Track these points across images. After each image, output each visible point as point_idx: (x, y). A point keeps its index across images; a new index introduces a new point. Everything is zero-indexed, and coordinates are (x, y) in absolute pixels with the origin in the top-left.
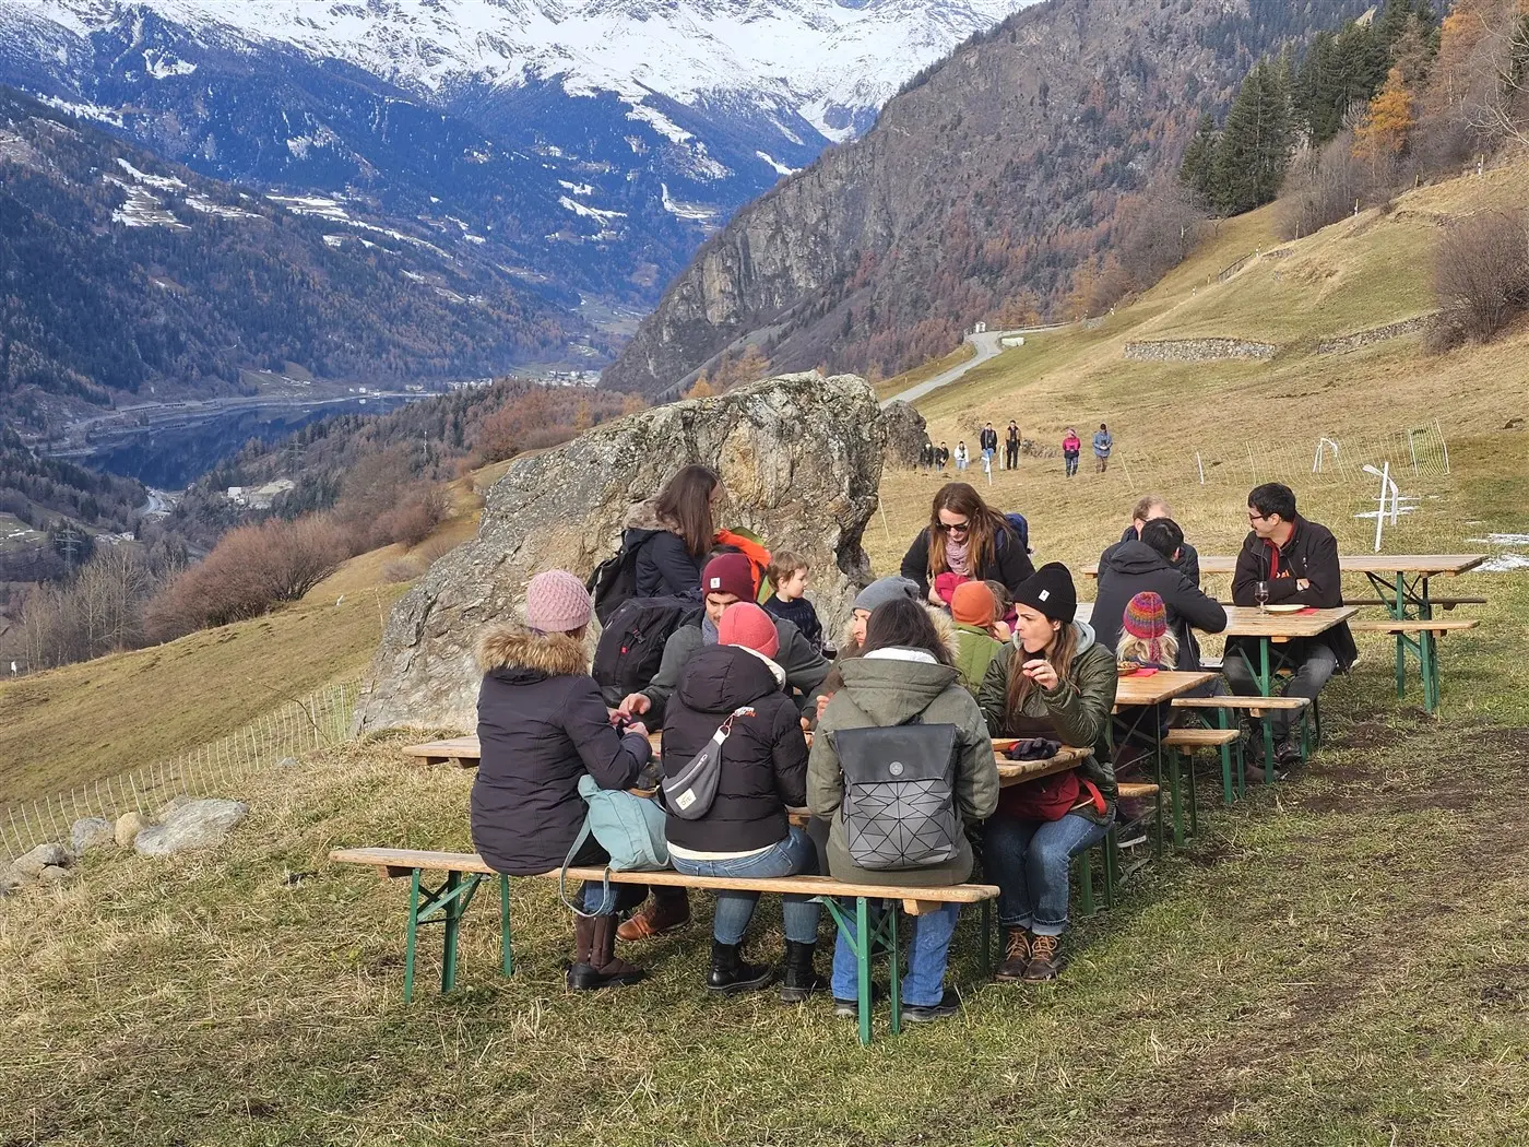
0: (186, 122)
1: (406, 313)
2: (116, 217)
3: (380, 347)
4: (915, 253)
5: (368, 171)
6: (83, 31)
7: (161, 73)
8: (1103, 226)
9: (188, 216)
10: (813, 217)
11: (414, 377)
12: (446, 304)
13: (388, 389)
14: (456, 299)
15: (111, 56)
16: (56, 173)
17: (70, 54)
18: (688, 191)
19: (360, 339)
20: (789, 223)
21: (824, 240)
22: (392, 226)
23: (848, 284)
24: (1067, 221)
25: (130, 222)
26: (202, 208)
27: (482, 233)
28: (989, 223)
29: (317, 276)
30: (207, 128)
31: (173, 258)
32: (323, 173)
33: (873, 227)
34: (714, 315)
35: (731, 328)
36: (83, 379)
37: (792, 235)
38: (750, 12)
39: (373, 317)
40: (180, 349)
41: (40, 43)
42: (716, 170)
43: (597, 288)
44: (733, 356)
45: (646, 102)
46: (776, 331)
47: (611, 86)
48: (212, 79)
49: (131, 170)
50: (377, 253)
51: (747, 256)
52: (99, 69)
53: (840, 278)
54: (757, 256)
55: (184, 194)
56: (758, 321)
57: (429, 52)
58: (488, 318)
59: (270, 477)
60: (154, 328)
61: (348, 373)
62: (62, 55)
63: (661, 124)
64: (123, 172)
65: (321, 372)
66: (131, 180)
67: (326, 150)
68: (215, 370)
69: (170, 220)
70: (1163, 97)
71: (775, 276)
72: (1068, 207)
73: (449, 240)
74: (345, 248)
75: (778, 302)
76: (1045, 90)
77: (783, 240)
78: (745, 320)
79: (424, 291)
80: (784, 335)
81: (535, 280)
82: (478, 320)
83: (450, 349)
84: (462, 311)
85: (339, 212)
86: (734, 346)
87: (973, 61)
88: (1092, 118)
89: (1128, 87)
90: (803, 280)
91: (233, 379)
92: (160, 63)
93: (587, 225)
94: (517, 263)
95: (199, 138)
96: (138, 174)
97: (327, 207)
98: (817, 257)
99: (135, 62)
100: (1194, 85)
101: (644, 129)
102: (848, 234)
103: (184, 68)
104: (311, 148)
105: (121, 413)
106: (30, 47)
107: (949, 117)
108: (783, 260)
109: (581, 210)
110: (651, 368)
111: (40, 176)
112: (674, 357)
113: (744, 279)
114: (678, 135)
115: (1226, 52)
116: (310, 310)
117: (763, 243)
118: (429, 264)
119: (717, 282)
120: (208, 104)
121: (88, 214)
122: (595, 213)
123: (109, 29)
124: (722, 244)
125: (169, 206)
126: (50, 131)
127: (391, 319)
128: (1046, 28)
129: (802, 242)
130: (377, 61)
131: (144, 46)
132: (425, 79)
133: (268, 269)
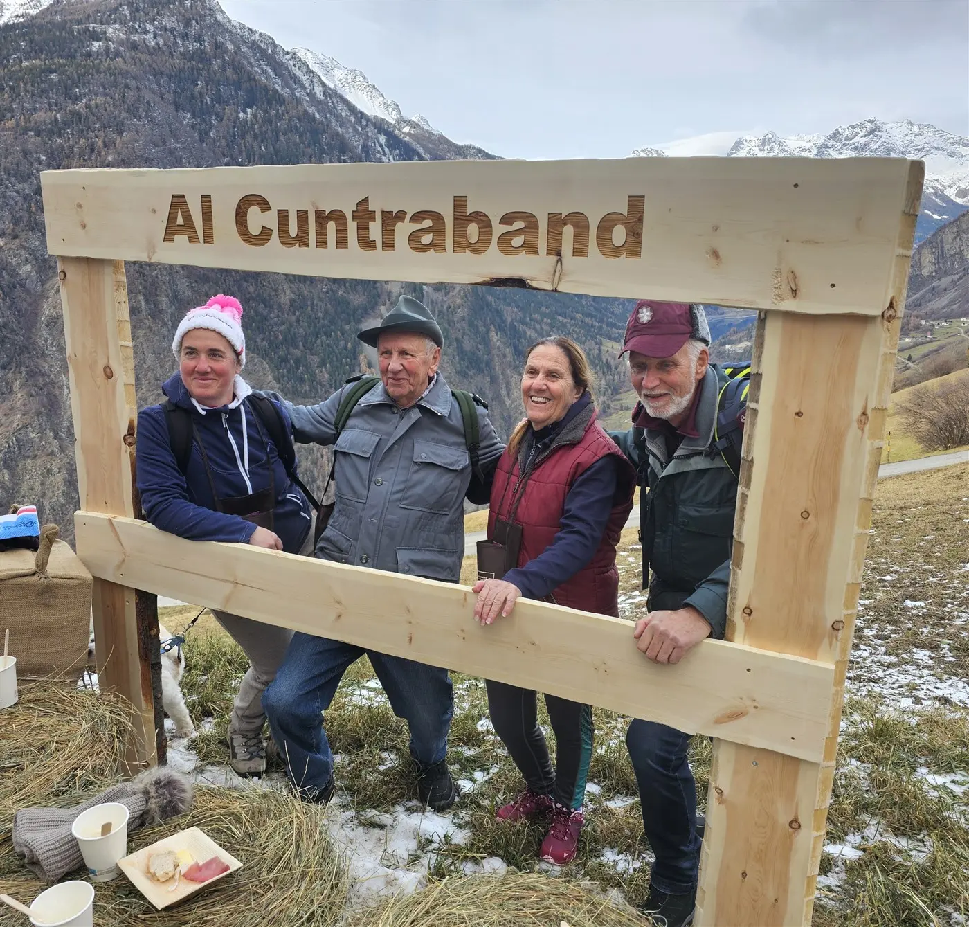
20: (964, 232)
34: (925, 272)
35: (933, 277)
44: (934, 288)
46: (956, 278)
51: (942, 247)
54: (947, 247)
56: (946, 273)
59: (740, 341)
71: (955, 254)
75: (956, 265)
77: (961, 239)
78: (941, 274)
80: (961, 278)
108: (960, 248)
113: (941, 256)
117: (950, 241)
119: (927, 258)
124: (931, 243)
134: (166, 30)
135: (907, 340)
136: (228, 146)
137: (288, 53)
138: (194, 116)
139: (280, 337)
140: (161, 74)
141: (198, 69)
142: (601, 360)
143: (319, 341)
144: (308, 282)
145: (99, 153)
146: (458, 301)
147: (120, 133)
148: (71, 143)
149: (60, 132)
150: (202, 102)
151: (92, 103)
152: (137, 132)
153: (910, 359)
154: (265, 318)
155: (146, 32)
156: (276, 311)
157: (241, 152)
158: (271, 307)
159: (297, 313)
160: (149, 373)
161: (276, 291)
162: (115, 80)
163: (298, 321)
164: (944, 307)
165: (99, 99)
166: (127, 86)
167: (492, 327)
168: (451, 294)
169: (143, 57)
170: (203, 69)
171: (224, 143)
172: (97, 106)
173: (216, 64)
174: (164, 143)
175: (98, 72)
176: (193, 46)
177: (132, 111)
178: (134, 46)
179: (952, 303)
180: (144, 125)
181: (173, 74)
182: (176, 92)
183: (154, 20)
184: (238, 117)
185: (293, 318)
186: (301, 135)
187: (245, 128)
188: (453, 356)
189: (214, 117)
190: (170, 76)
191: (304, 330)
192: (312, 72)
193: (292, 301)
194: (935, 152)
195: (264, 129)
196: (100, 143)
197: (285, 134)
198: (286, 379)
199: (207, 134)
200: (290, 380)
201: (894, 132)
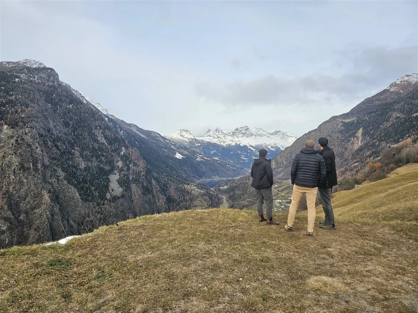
1: (228, 170)
3: (225, 174)
5: (220, 155)
6: (188, 141)
7: (197, 145)
9: (204, 159)
11: (229, 177)
12: (232, 169)
13: (227, 178)
14: (232, 168)
15: (191, 143)
16: (191, 155)
17: (187, 143)
19: (223, 172)
21: (288, 158)
22: (224, 160)
25: (198, 160)
26: (206, 158)
27: (233, 161)
29: (218, 166)
30: (202, 151)
31: (203, 164)
32: (215, 155)
34: (274, 167)
35: (276, 169)
36: (197, 177)
37: (283, 158)
38: (261, 136)
39: (224, 170)
40: (206, 173)
43: (246, 167)
45: (250, 146)
46: (282, 169)
47: (246, 145)
48: (202, 145)
50: (223, 163)
52: (190, 145)
54: (278, 160)
55: (204, 157)
56: (279, 168)
57: (224, 142)
58: (236, 170)
60: (203, 171)
61: (222, 176)
62: (186, 144)
63: (252, 149)
64: (197, 155)
65: (219, 176)
67: (215, 153)
68: (209, 176)
69: (202, 160)
71: (281, 162)
73: (230, 162)
74: (220, 163)
75: (281, 166)
79: (229, 167)
80: (284, 169)
83: (233, 174)
84: (233, 169)
86: (277, 170)
87: (305, 137)
90: (284, 162)
91: (211, 177)
93: (245, 160)
94: (237, 164)
95: (201, 152)
96: (199, 155)
97: (217, 158)
98: (286, 160)
99: (194, 144)
100: (338, 138)
101: (250, 149)
103: (199, 144)
104: (213, 152)
105: (201, 180)
107: (303, 143)
108: (282, 160)
109: (244, 158)
111: (189, 155)
113: (277, 163)
114: (254, 150)
115: (342, 133)
116: (218, 169)
118: (228, 164)
119: (274, 163)
120: (202, 148)
121: (194, 159)
122: (245, 159)
123: (191, 141)
124: (274, 159)
125: (202, 158)
127: (226, 170)
128: (315, 132)
129: (284, 158)
130: (218, 143)
131: (195, 142)
132: (224, 145)
133: (213, 165)
134: (42, 78)
135: (276, 185)
136: (63, 115)
137: (74, 90)
138: (52, 105)
139: (81, 180)
140: (41, 91)
141: (54, 91)
143: (95, 182)
144: (91, 162)
145: (19, 114)
146: (142, 170)
147: (27, 108)
148: (8, 109)
149: (4, 105)
150: (55, 101)
151: (17, 97)
152: (34, 108)
153: (278, 191)
154: (75, 173)
155: (34, 77)
156: (79, 171)
157: (68, 118)
158: (77, 169)
159: (87, 172)
160: (32, 192)
161: (79, 164)
162: (26, 91)
163: (87, 174)
164: (282, 177)
165: (20, 96)
166: (30, 93)
167: (152, 178)
168: (139, 167)
169: (34, 85)
170: (55, 91)
171: (62, 114)
172: (19, 98)
173: (59, 90)
174: (43, 112)
175: (19, 88)
176: (51, 84)
177: (32, 101)
178: (31, 81)
179: (283, 175)
180: (36, 106)
181: (45, 91)
182: (46, 97)
183: (38, 74)
184: (67, 107)
185: (85, 174)
186: (88, 114)
187: (69, 111)
188: (141, 188)
189: (58, 106)
190: (44, 92)
191: (90, 178)
192: (83, 97)
193: (85, 168)
194: (264, 136)
195: (76, 111)
196: (20, 110)
197: (83, 113)
198: (83, 195)
199: (56, 111)
200: (85, 195)
201: (253, 130)
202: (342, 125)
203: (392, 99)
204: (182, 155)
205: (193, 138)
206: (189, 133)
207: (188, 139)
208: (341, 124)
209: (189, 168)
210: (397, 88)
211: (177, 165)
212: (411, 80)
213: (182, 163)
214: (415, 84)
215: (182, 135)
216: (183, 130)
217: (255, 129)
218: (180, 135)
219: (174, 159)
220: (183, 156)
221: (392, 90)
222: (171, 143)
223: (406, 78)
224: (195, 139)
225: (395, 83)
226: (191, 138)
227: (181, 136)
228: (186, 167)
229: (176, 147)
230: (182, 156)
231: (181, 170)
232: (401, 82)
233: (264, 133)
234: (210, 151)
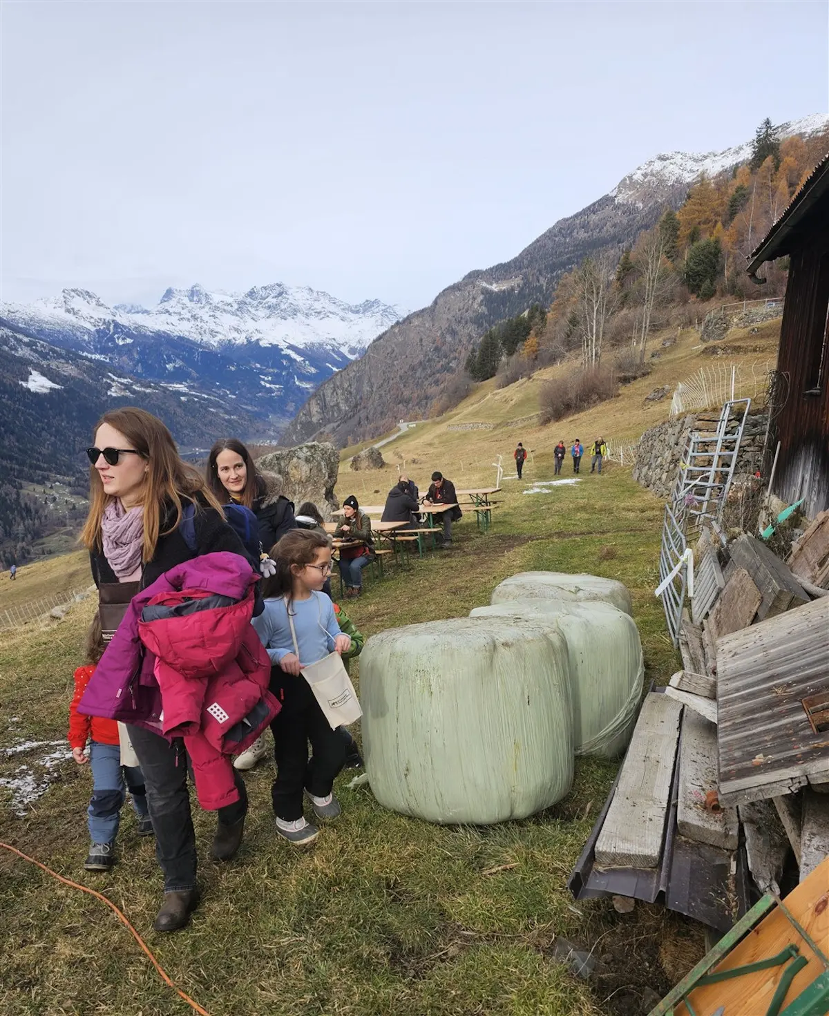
0: (131, 360)
1: (210, 422)
2: (109, 393)
3: (202, 435)
4: (381, 397)
5: (195, 374)
6: (93, 329)
7: (121, 343)
8: (442, 386)
9: (134, 392)
10: (346, 385)
12: (225, 420)
14: (227, 417)
15: (103, 337)
16: (87, 378)
17: (89, 337)
18: (303, 378)
19: (195, 432)
20: (338, 388)
21: (351, 393)
22: (204, 393)
23: (359, 407)
24: (430, 384)
25: (114, 395)
26: (138, 389)
27: (235, 394)
28: (404, 386)
29: (179, 411)
30: (139, 361)
32: (178, 376)
33: (366, 388)
34: (315, 420)
35: (320, 424)
37: (340, 392)
38: (322, 316)
39: (199, 425)
41: (78, 334)
42: (313, 370)
43: (274, 412)
44: (321, 433)
45: (288, 348)
46: (336, 424)
47: (275, 343)
48: (139, 345)
49: (113, 377)
50: (199, 402)
51: (325, 399)
52: (99, 342)
53: (356, 406)
54: (328, 399)
55: (132, 385)
56: (329, 422)
57: (213, 333)
61: (192, 443)
62: (86, 337)
63: (293, 355)
64: (109, 377)
65: (182, 443)
66: (113, 380)
67: (179, 367)
69: (128, 394)
70: (460, 341)
71: (334, 406)
72: (430, 379)
73: (223, 397)
74: (188, 401)
75: (336, 415)
76: (421, 340)
77: (336, 394)
78: (325, 421)
79: (216, 415)
80: (338, 426)
81: (253, 410)
82: (235, 424)
84: (229, 421)
85: (186, 389)
86: (322, 430)
87: (397, 331)
88: (437, 349)
89: (449, 338)
90: (343, 407)
92: (120, 340)
93: (270, 391)
94: (246, 404)
95: (135, 365)
96: (115, 378)
97: (182, 387)
98: (348, 399)
99: (112, 339)
100: (470, 337)
101: (288, 357)
102: (358, 390)
103: (129, 341)
104: (174, 367)
106: (75, 335)
107: (390, 350)
108: (336, 400)
109: (268, 385)
110: (294, 438)
111: (83, 380)
112: (302, 434)
113: (324, 407)
114: (299, 359)
116: (179, 423)
117: (330, 395)
118: (218, 406)
119: (315, 409)
120: (138, 353)
121: (99, 392)
122: (273, 386)
123: (102, 328)
124: (316, 396)
125: (127, 389)
126: (84, 364)
127: (205, 425)
128: (421, 319)
129: (343, 394)
130: (195, 337)
131: (114, 333)
132: (212, 342)
133: (162, 409)
142: (19, 504)
194: (331, 315)
201: (298, 296)
202: (482, 301)
203: (615, 225)
204: (50, 380)
205: (109, 318)
206: (95, 303)
207: (92, 321)
208: (481, 297)
209: (75, 423)
210: (633, 194)
211: (30, 414)
212: (666, 172)
213: (51, 409)
214: (673, 185)
215: (73, 309)
216: (73, 291)
217: (306, 294)
218: (63, 309)
219: (19, 392)
220: (53, 382)
221: (620, 199)
222: (16, 338)
223: (658, 166)
224: (117, 325)
225: (630, 178)
226: (100, 319)
227: (68, 311)
228: (62, 421)
229: (36, 351)
230: (50, 384)
231: (43, 429)
232: (645, 175)
233: (332, 308)
234: (165, 363)
